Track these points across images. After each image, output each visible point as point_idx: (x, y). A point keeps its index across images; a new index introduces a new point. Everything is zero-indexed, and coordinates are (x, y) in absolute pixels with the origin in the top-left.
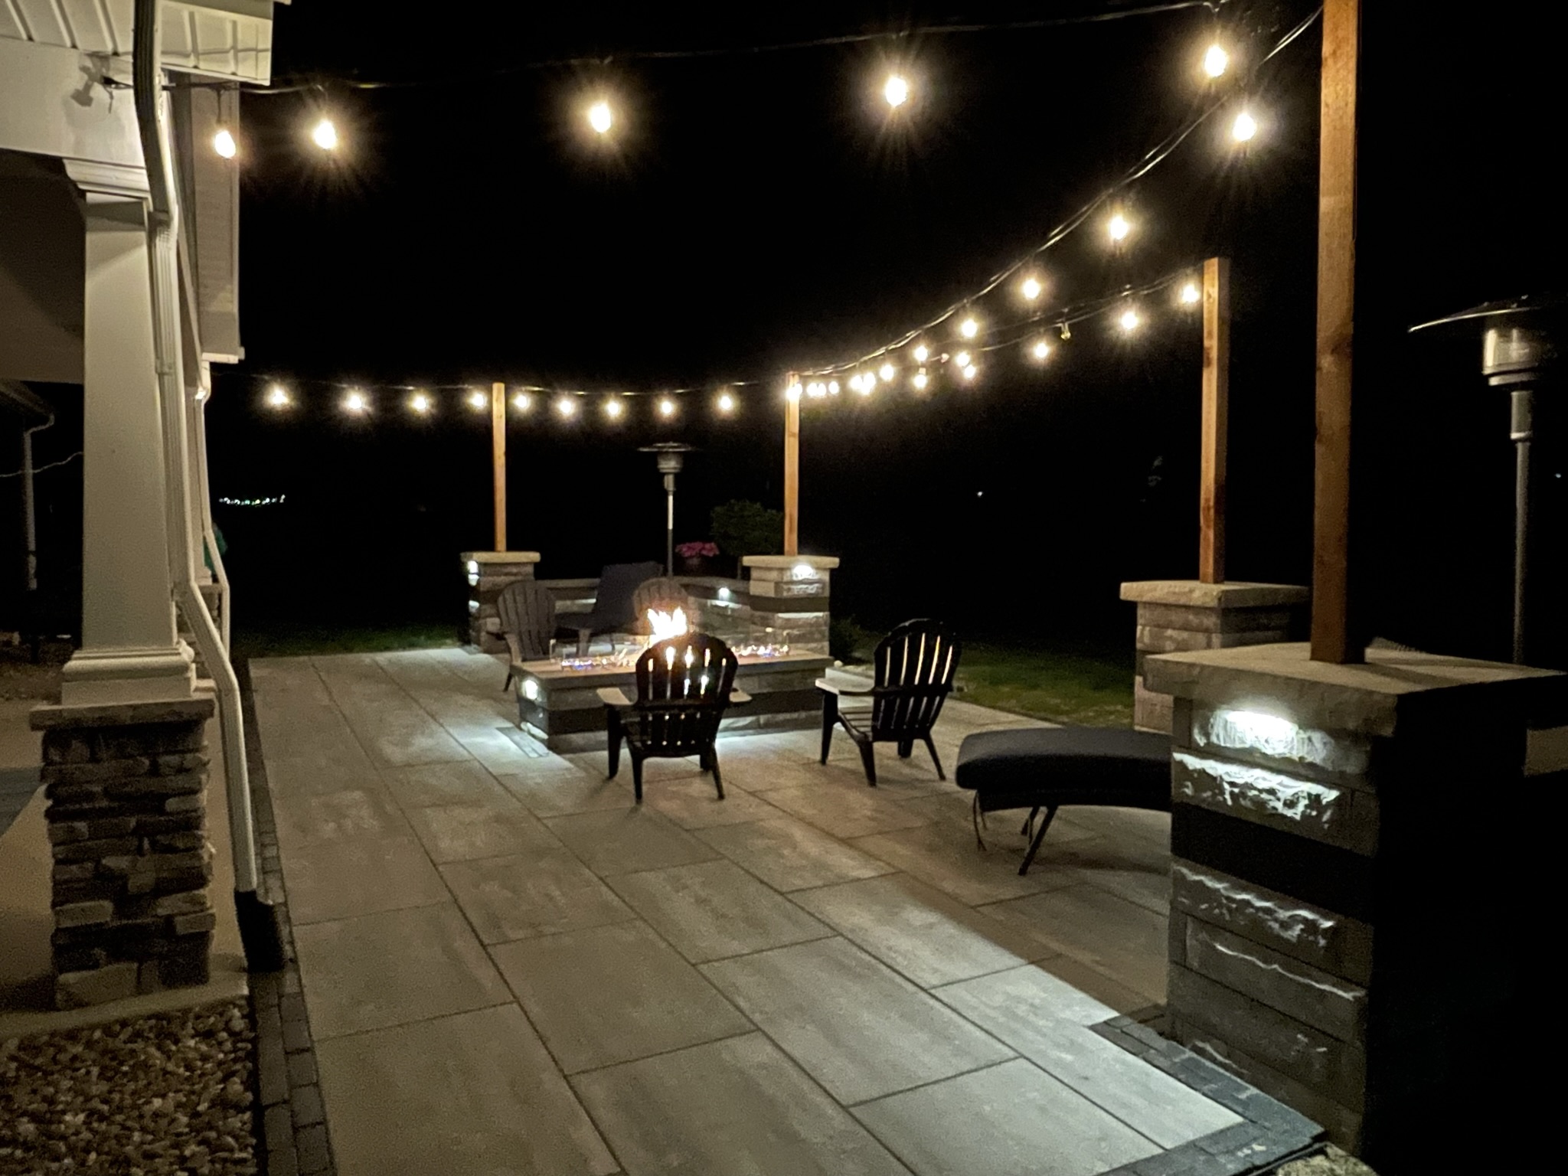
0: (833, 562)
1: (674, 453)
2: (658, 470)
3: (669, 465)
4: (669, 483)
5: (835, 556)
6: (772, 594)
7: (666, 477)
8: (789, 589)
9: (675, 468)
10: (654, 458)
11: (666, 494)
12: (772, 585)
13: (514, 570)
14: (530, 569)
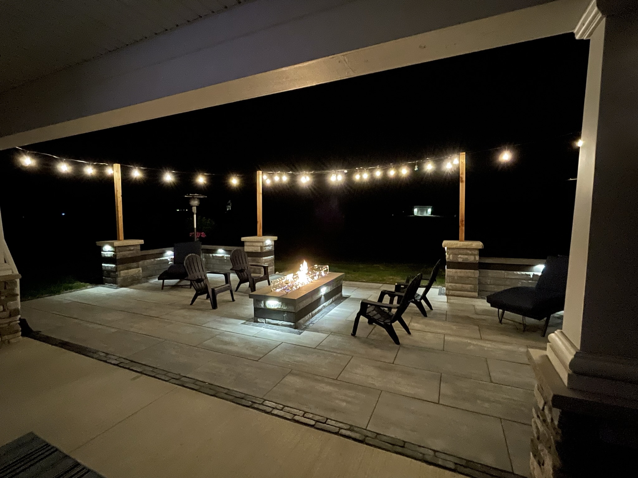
0: (276, 238)
1: (198, 198)
2: (190, 204)
3: (195, 203)
4: (194, 209)
5: (276, 236)
6: (260, 251)
7: (193, 207)
8: (265, 249)
9: (198, 204)
10: (189, 199)
11: (193, 214)
12: (260, 248)
13: (132, 248)
14: (139, 248)
